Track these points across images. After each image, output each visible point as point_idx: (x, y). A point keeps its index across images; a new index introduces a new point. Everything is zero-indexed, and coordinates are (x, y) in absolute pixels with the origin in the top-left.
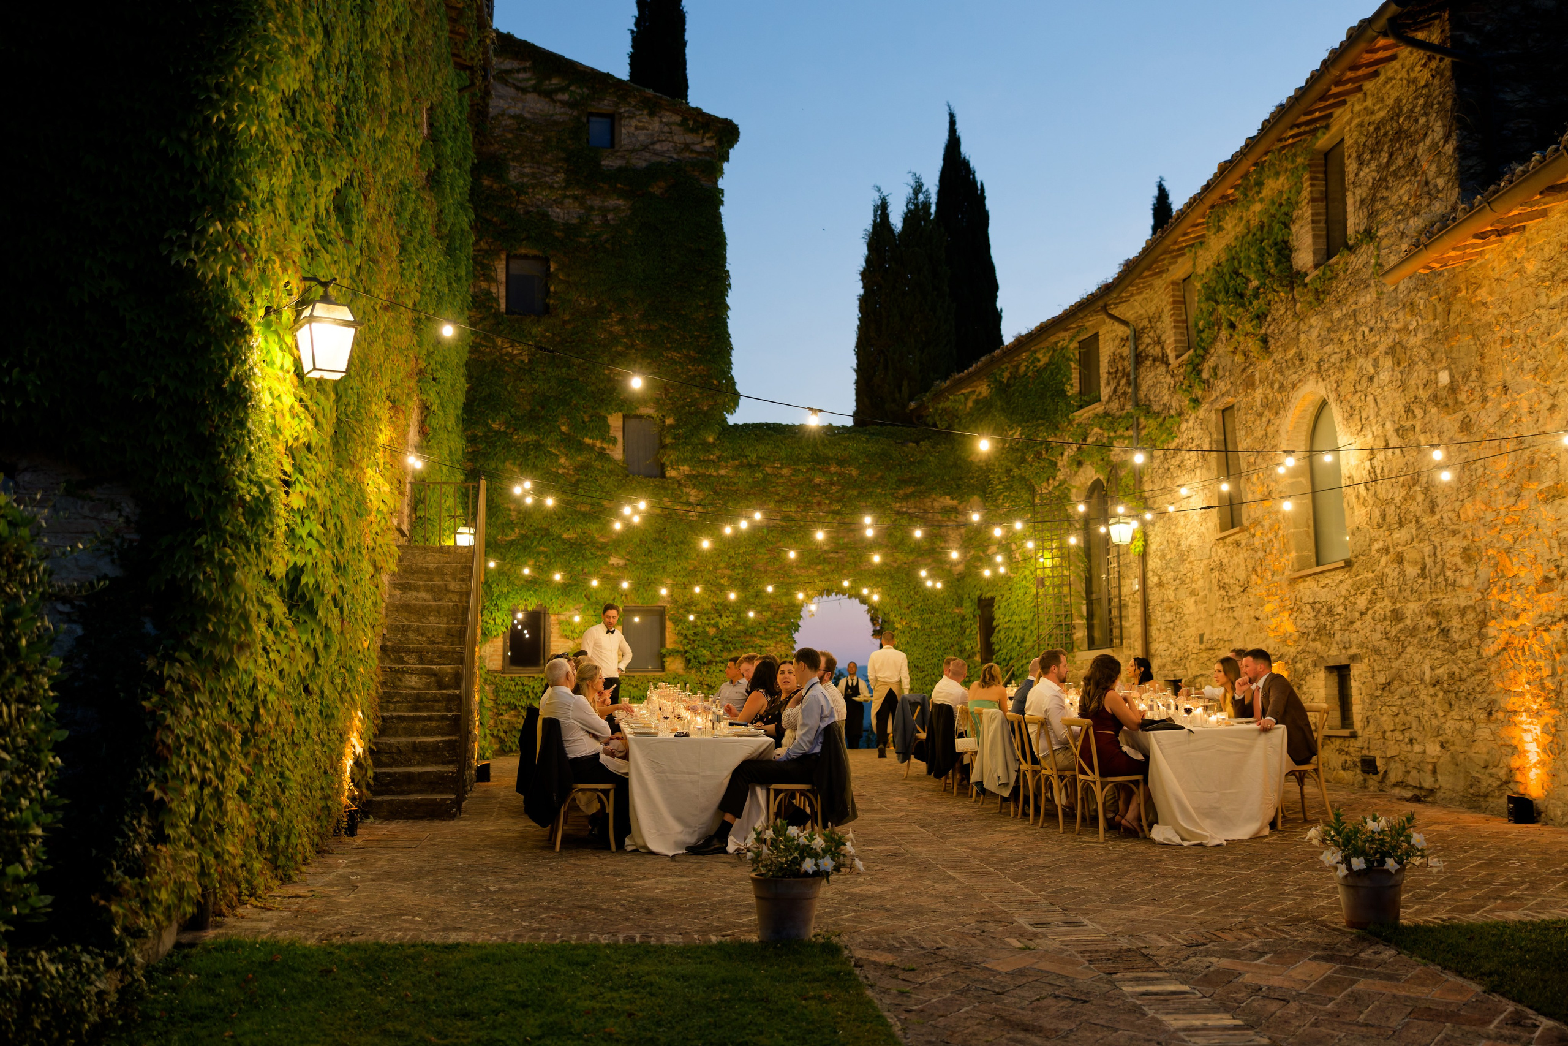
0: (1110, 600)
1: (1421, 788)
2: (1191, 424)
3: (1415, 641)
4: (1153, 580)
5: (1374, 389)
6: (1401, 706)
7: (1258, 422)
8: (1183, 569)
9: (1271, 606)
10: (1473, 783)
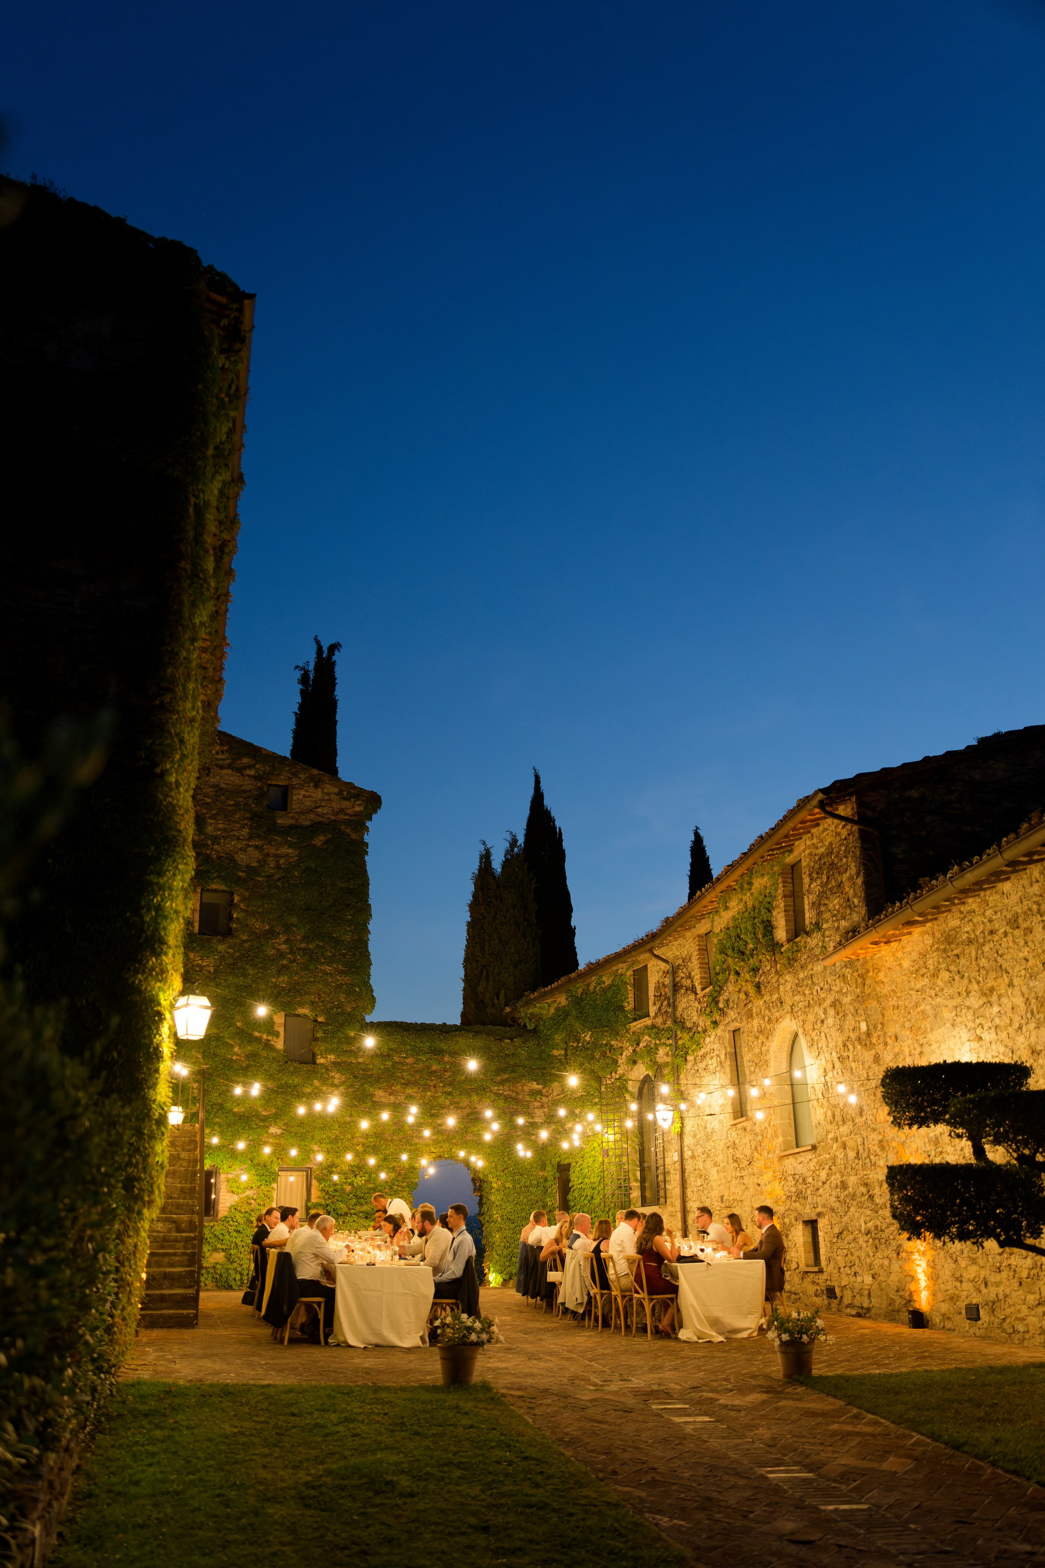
0: (657, 1168)
1: (862, 1308)
2: (712, 1039)
3: (855, 1203)
4: (688, 1154)
5: (824, 1029)
6: (849, 1249)
7: (756, 1043)
8: (709, 1146)
9: (768, 1176)
10: (891, 1302)
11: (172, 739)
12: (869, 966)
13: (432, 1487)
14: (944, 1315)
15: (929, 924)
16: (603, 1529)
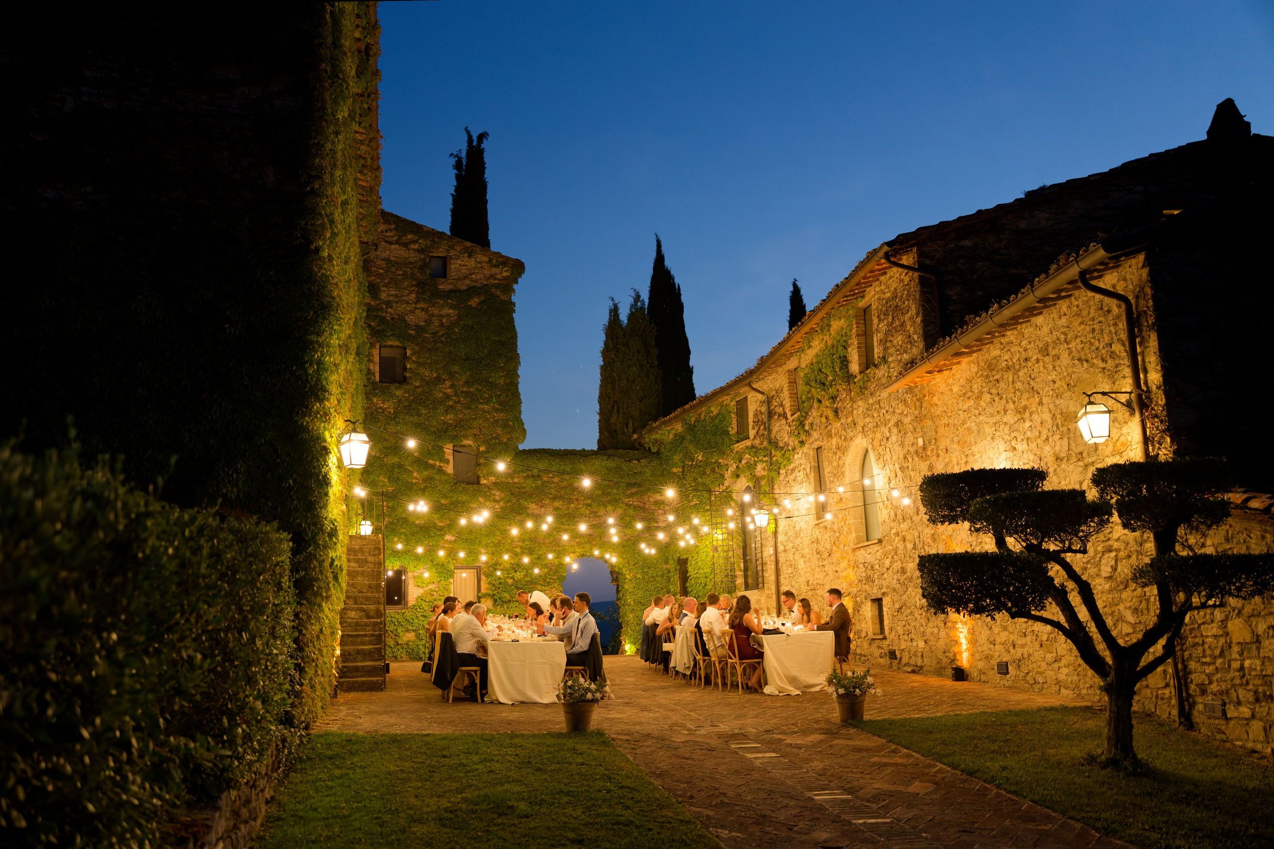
0: (757, 560)
1: (916, 666)
2: (799, 455)
3: (912, 584)
4: (781, 548)
5: (889, 445)
6: (906, 621)
7: (834, 458)
8: (798, 541)
9: (843, 565)
10: (939, 661)
11: (323, 219)
12: (926, 392)
13: (543, 810)
14: (980, 671)
15: (975, 355)
16: (673, 840)
